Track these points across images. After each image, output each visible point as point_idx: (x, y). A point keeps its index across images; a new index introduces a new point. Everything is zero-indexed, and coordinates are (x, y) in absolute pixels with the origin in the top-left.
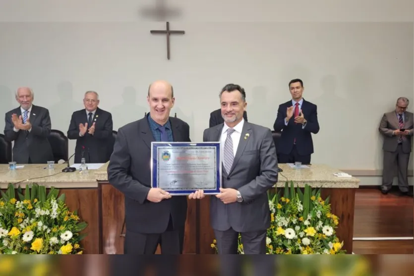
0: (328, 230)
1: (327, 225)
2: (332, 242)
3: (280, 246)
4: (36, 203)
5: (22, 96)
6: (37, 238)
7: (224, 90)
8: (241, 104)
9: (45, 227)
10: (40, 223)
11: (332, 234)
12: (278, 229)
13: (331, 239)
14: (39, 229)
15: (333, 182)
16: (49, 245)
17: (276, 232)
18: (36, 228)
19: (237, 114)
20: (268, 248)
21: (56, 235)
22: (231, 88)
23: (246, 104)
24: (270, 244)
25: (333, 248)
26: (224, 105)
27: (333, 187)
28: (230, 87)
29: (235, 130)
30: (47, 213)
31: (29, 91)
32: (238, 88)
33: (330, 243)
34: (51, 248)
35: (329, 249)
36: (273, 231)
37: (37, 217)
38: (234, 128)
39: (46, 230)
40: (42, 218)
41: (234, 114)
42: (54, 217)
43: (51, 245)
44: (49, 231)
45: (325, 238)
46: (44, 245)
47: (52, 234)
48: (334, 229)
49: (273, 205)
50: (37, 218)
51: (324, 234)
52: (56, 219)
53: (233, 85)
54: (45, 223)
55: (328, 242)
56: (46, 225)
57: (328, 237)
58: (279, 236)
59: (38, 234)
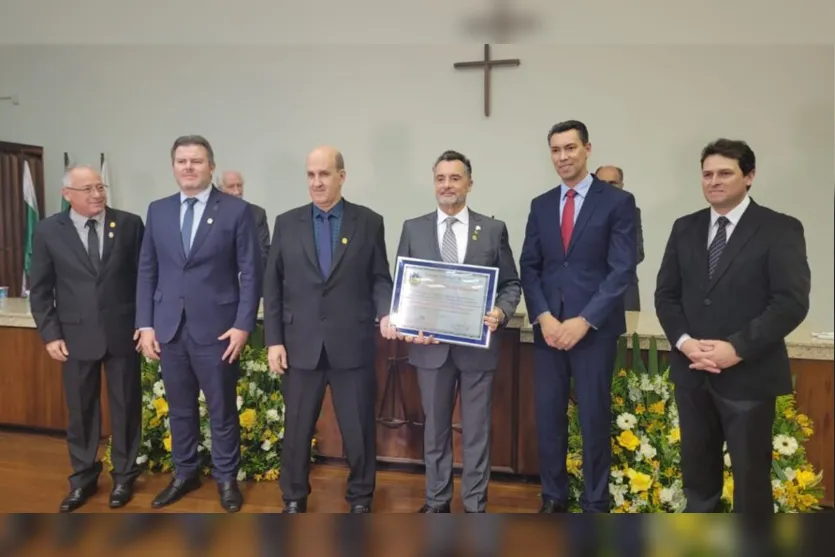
0: (785, 444)
1: (783, 434)
2: (793, 468)
3: (675, 464)
4: (247, 352)
5: (232, 186)
6: (249, 408)
7: (442, 159)
8: (465, 179)
9: (260, 392)
10: (253, 386)
11: (793, 451)
12: (672, 431)
13: (793, 461)
14: (251, 393)
15: (803, 346)
16: (265, 423)
17: (668, 437)
18: (247, 392)
19: (458, 194)
20: (649, 465)
21: (276, 406)
22: (452, 156)
23: (471, 182)
24: (653, 459)
25: (795, 482)
26: (441, 180)
27: (803, 357)
28: (449, 155)
29: (457, 220)
30: (264, 368)
31: (239, 177)
32: (461, 158)
33: (789, 469)
34: (267, 427)
35: (784, 480)
36: (663, 434)
37: (249, 374)
38: (457, 216)
39: (261, 396)
40: (256, 378)
41: (453, 193)
42: (274, 376)
43: (268, 422)
44: (265, 399)
45: (778, 458)
46: (258, 419)
47: (269, 404)
48: (801, 443)
49: (665, 384)
50: (249, 377)
51: (777, 451)
52: (276, 381)
53: (454, 152)
54: (260, 386)
55: (783, 467)
56: (262, 389)
57: (786, 457)
58: (673, 445)
59: (249, 402)
